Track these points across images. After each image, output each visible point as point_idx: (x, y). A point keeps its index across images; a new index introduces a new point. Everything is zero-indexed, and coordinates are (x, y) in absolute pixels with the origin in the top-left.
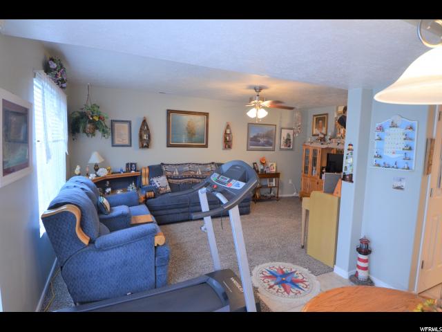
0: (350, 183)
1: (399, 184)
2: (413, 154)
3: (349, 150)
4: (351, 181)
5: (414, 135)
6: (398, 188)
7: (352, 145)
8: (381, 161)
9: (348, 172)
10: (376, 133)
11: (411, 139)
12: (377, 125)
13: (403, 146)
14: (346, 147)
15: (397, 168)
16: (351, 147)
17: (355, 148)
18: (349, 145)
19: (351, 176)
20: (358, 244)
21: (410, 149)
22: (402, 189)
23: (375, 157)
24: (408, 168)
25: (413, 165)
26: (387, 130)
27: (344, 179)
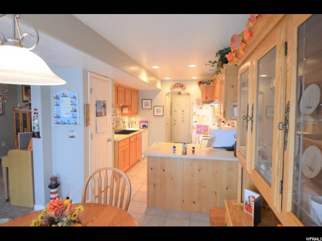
0: (39, 139)
1: (71, 134)
2: (77, 114)
3: (35, 113)
4: (39, 137)
5: (77, 102)
6: (72, 137)
7: (37, 110)
8: (59, 120)
9: (36, 131)
10: (55, 101)
11: (75, 105)
12: (55, 95)
13: (71, 109)
14: (33, 111)
15: (69, 124)
16: (36, 111)
17: (39, 111)
18: (35, 110)
19: (38, 133)
20: (49, 182)
21: (75, 111)
22: (74, 137)
23: (55, 117)
24: (76, 123)
25: (78, 121)
26: (61, 99)
27: (34, 136)
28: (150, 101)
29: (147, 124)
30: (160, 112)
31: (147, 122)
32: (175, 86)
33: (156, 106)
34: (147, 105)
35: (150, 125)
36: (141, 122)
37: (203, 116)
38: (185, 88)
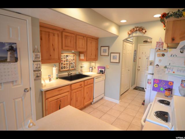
28: (107, 48)
29: (103, 70)
30: (116, 58)
31: (104, 68)
32: (133, 31)
33: (113, 53)
34: (105, 51)
35: (107, 71)
36: (99, 67)
37: (166, 67)
38: (146, 32)
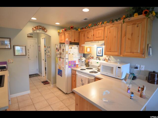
32: (37, 28)
37: (73, 54)
38: (47, 31)
